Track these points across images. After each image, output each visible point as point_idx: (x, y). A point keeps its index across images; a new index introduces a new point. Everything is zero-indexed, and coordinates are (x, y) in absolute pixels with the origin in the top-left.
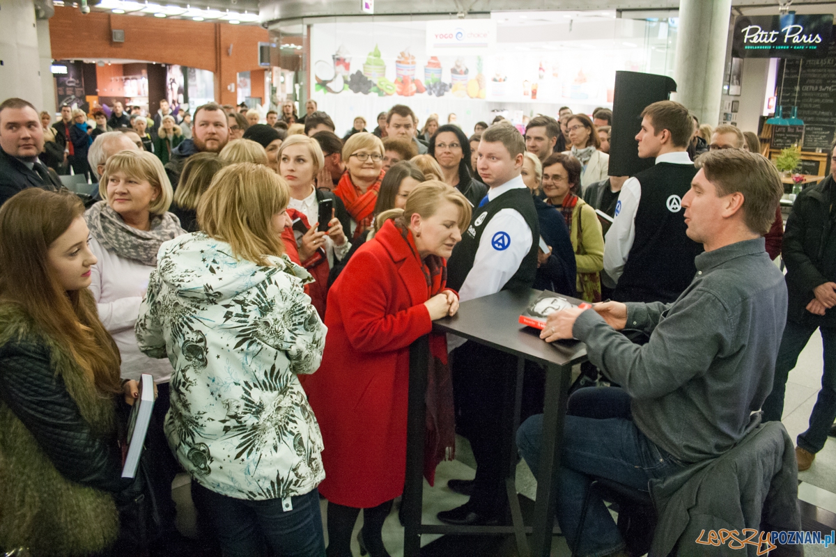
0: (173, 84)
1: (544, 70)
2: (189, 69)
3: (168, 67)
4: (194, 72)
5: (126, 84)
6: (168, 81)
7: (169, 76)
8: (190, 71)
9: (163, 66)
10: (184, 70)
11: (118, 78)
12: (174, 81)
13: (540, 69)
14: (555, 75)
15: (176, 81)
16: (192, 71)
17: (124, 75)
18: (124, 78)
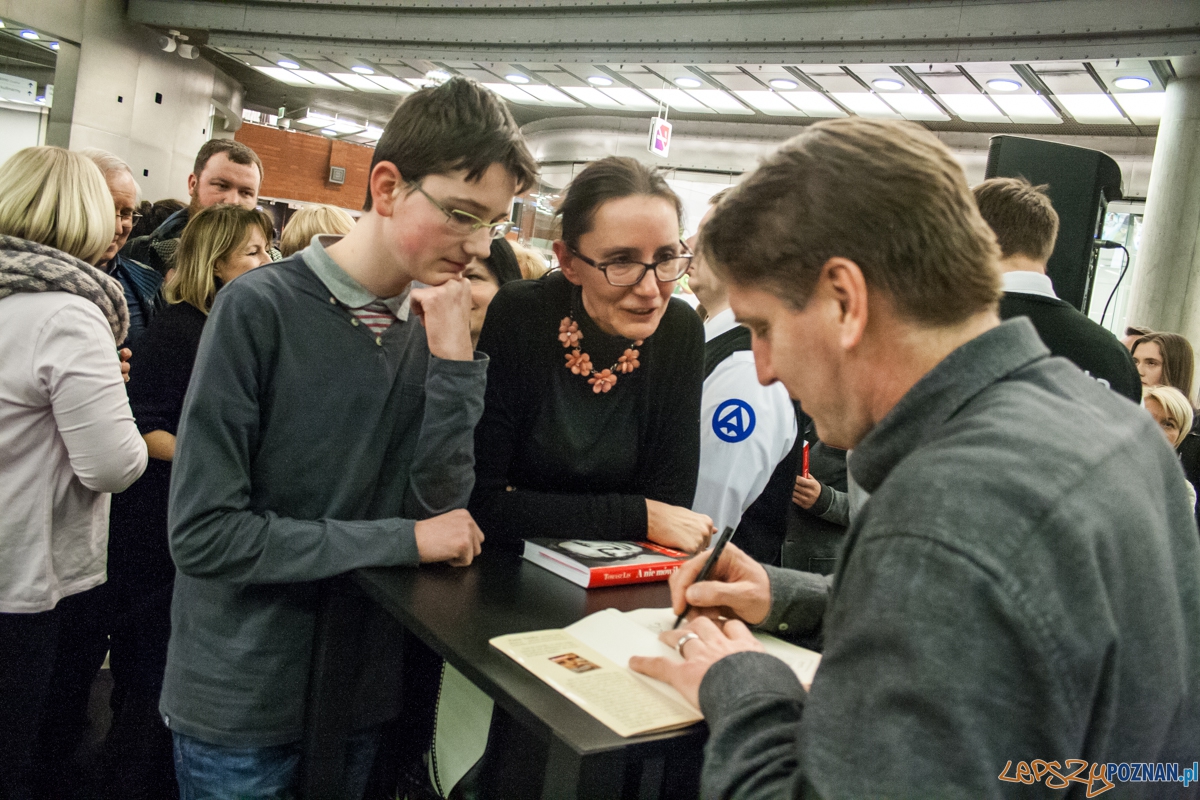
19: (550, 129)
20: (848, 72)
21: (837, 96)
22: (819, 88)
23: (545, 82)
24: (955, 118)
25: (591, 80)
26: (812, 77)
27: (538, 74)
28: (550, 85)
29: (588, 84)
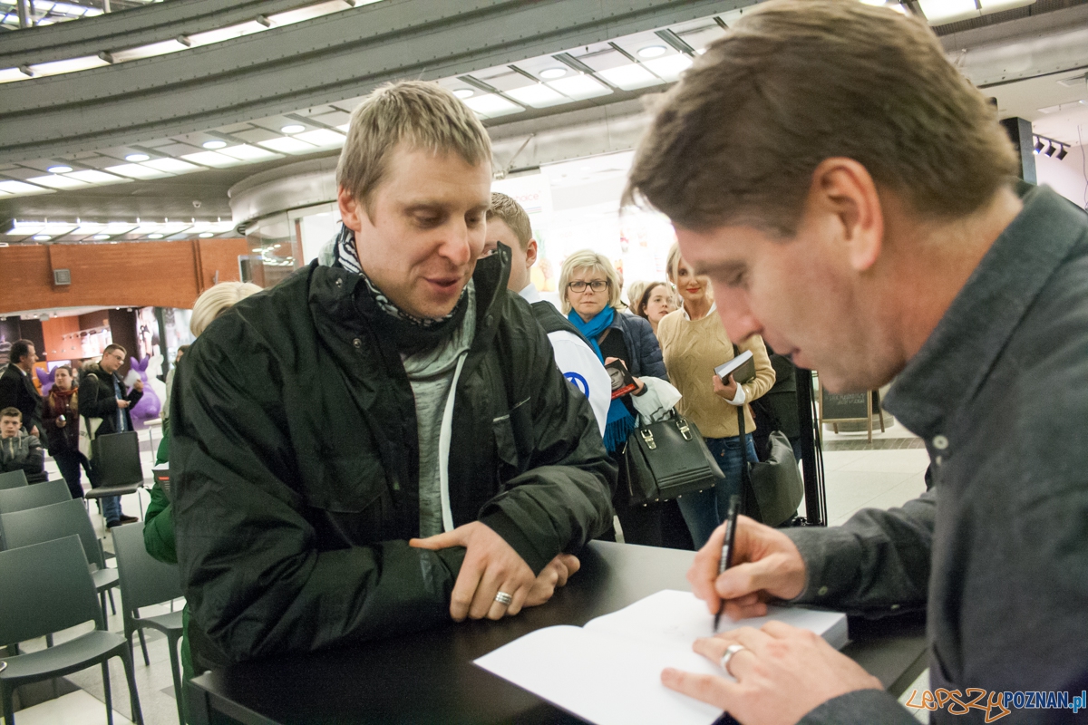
0: (146, 333)
1: (627, 241)
2: (164, 310)
3: (137, 311)
4: (172, 313)
5: (84, 341)
6: (139, 330)
7: (139, 323)
8: (167, 313)
9: (130, 310)
10: (158, 313)
11: (72, 334)
12: (146, 329)
13: (622, 239)
14: (643, 244)
15: (149, 328)
16: (169, 312)
17: (81, 329)
18: (79, 333)
19: (255, 185)
20: (516, 70)
21: (509, 93)
22: (493, 90)
23: (241, 141)
24: (617, 90)
25: (284, 130)
26: (486, 82)
27: (233, 135)
28: (247, 143)
29: (282, 135)
